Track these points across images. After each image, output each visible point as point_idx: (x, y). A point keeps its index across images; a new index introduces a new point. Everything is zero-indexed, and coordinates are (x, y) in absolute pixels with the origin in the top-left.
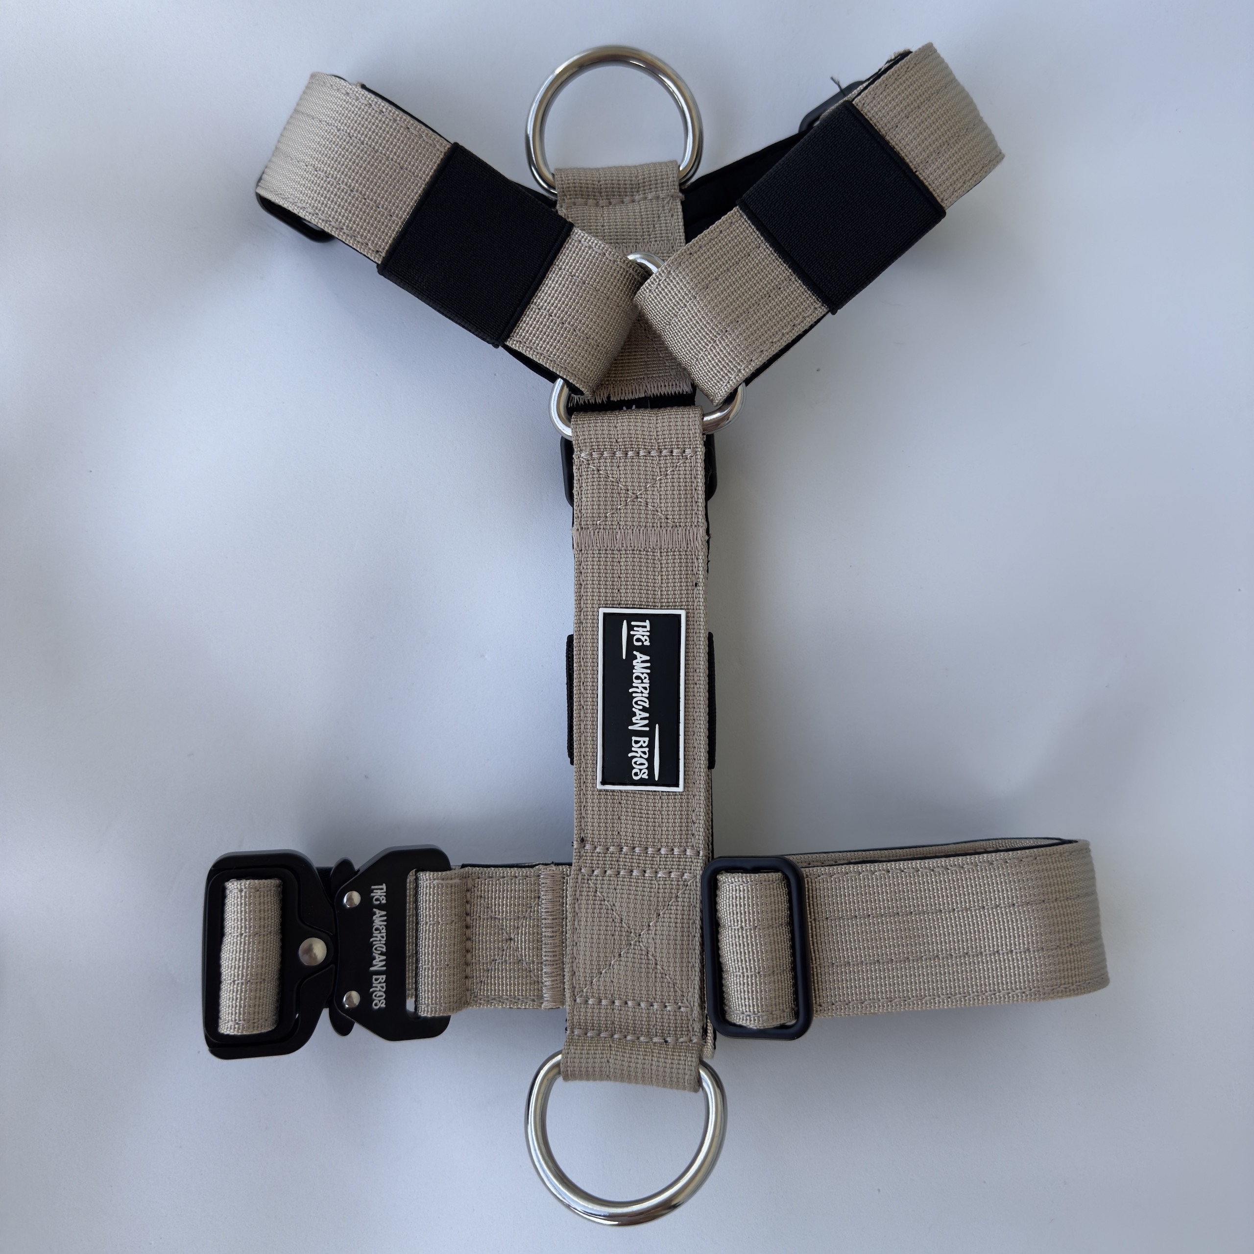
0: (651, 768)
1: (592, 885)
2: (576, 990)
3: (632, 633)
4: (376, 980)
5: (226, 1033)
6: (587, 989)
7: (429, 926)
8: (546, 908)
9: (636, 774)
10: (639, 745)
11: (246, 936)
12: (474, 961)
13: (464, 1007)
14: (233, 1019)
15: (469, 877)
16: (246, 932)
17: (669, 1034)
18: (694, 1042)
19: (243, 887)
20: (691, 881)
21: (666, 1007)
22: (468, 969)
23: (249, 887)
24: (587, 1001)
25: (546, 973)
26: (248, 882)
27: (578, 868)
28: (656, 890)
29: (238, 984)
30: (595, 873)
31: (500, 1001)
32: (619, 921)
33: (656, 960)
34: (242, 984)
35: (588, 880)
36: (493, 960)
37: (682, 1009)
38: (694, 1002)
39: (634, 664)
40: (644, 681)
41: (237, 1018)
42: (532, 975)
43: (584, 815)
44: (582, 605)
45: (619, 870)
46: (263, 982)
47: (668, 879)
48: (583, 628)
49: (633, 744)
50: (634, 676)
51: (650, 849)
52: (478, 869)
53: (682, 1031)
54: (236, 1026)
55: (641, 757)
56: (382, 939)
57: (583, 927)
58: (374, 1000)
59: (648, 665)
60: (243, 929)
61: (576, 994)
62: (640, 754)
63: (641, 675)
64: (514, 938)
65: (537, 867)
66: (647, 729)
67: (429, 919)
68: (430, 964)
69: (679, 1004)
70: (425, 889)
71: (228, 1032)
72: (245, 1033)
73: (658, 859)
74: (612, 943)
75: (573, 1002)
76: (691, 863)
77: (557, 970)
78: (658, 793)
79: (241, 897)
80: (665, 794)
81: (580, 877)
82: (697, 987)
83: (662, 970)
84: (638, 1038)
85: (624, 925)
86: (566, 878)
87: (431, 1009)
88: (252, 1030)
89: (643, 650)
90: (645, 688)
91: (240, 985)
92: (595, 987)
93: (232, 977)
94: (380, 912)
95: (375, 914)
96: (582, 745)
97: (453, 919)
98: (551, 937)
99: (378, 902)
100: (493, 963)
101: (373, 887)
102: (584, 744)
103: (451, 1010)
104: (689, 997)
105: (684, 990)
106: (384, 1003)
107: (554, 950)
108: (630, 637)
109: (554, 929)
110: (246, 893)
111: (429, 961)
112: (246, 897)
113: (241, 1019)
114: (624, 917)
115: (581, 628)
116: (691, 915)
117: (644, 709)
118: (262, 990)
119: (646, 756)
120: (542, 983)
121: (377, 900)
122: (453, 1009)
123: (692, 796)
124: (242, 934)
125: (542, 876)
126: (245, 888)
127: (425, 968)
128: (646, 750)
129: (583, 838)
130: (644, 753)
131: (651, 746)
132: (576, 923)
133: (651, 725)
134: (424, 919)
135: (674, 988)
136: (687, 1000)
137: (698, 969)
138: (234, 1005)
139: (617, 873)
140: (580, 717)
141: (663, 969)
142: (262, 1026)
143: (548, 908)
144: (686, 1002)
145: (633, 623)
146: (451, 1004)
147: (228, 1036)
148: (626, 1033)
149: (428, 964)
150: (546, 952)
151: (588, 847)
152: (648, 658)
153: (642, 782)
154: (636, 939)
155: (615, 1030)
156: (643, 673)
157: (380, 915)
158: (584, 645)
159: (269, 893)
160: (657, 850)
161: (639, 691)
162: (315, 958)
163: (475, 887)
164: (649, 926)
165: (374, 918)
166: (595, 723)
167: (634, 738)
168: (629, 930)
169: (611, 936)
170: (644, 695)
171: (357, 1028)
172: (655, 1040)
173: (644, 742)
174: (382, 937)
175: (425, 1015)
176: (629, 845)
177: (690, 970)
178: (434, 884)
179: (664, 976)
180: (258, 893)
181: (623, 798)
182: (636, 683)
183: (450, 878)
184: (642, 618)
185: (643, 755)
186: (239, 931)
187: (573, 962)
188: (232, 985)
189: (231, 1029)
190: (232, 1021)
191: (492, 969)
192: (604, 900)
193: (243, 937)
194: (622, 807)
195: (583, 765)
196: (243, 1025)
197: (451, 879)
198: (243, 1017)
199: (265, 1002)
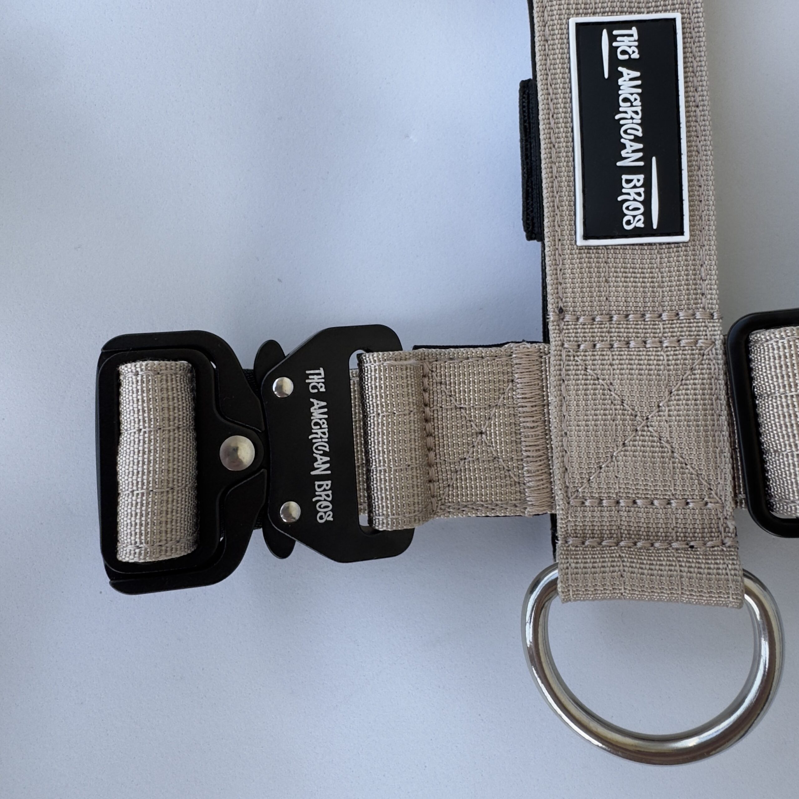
0: (647, 214)
1: (580, 362)
2: (570, 490)
3: (615, 44)
4: (320, 486)
5: (124, 561)
6: (584, 488)
7: (382, 418)
8: (523, 394)
9: (628, 223)
10: (632, 185)
11: (145, 432)
12: (438, 460)
13: (431, 517)
14: (133, 542)
15: (425, 359)
16: (145, 427)
17: (694, 537)
18: (727, 545)
19: (139, 369)
20: (708, 349)
21: (687, 503)
22: (432, 471)
23: (146, 369)
24: (583, 503)
25: (528, 471)
26: (144, 363)
27: (560, 343)
28: (665, 362)
29: (138, 494)
30: (582, 347)
31: (473, 508)
32: (619, 402)
33: (672, 447)
34: (143, 494)
35: (574, 356)
36: (461, 459)
37: (710, 505)
38: (726, 496)
39: (620, 83)
40: (634, 104)
41: (138, 540)
42: (512, 475)
43: (560, 280)
44: (546, 17)
45: (612, 343)
46: (170, 492)
47: (678, 348)
48: (549, 46)
49: (624, 184)
50: (621, 98)
51: (648, 316)
52: (434, 350)
53: (712, 532)
54: (137, 551)
55: (635, 200)
56: (323, 436)
57: (573, 413)
58: (319, 512)
59: (639, 82)
60: (141, 423)
61: (570, 495)
62: (633, 196)
63: (629, 96)
64: (486, 432)
65: (506, 346)
66: (641, 164)
67: (382, 410)
68: (386, 465)
69: (706, 499)
70: (373, 374)
71: (127, 560)
72: (148, 560)
73: (661, 326)
74: (614, 430)
75: (567, 504)
76: (705, 328)
77: (541, 467)
78: (654, 247)
79: (137, 381)
80: (664, 246)
81: (564, 354)
82: (729, 478)
83: (681, 459)
84: (652, 545)
85: (627, 407)
86: (544, 357)
87: (392, 521)
88: (158, 555)
89: (630, 64)
90: (636, 113)
91: (139, 496)
92: (594, 485)
93: (130, 486)
94: (319, 402)
95: (313, 404)
96: (555, 193)
97: (411, 409)
98: (531, 428)
99: (316, 391)
100: (462, 463)
101: (308, 372)
102: (557, 192)
103: (417, 521)
104: (718, 490)
105: (712, 483)
106: (331, 516)
107: (536, 443)
108: (613, 50)
109: (534, 419)
110: (142, 376)
111: (385, 462)
112: (143, 382)
113: (143, 541)
114: (626, 398)
115: (547, 47)
116: (714, 389)
117: (637, 139)
118: (170, 502)
119: (641, 199)
120: (524, 484)
121: (314, 387)
122: (419, 520)
123: (699, 247)
124: (141, 430)
125: (514, 356)
126: (142, 370)
127: (380, 471)
128: (642, 190)
129: (561, 309)
130: (639, 194)
131: (647, 185)
132: (564, 408)
133: (646, 159)
134: (375, 410)
135: (699, 480)
136: (716, 494)
137: (728, 455)
138: (133, 523)
139: (609, 346)
140: (551, 158)
141: (682, 457)
142: (172, 550)
143: (525, 394)
144: (715, 496)
145: (615, 32)
146: (416, 513)
147: (127, 563)
148: (636, 540)
149: (384, 465)
150: (526, 446)
151: (568, 317)
152: (638, 74)
153: (637, 233)
154: (644, 423)
155: (622, 537)
156: (632, 94)
157: (319, 406)
158: (552, 67)
159: (174, 377)
160: (657, 315)
161: (628, 116)
162: (240, 462)
163: (432, 371)
164: (659, 406)
165: (312, 409)
166: (570, 164)
167: (624, 177)
168: (633, 412)
169: (611, 422)
170: (635, 121)
171: (299, 547)
172: (675, 545)
173: (639, 180)
174: (324, 433)
175: (385, 529)
176: (621, 312)
177: (718, 456)
178: (384, 366)
179: (684, 465)
180: (159, 376)
181: (610, 255)
182: (624, 106)
183: (403, 358)
184: (627, 25)
185: (637, 198)
186: (136, 425)
187: (563, 456)
188: (130, 496)
189: (130, 554)
190: (131, 544)
191: (461, 470)
192: (598, 379)
193: (142, 434)
194: (609, 267)
195: (558, 218)
196: (146, 549)
197: (406, 360)
198: (146, 539)
199: (174, 518)
